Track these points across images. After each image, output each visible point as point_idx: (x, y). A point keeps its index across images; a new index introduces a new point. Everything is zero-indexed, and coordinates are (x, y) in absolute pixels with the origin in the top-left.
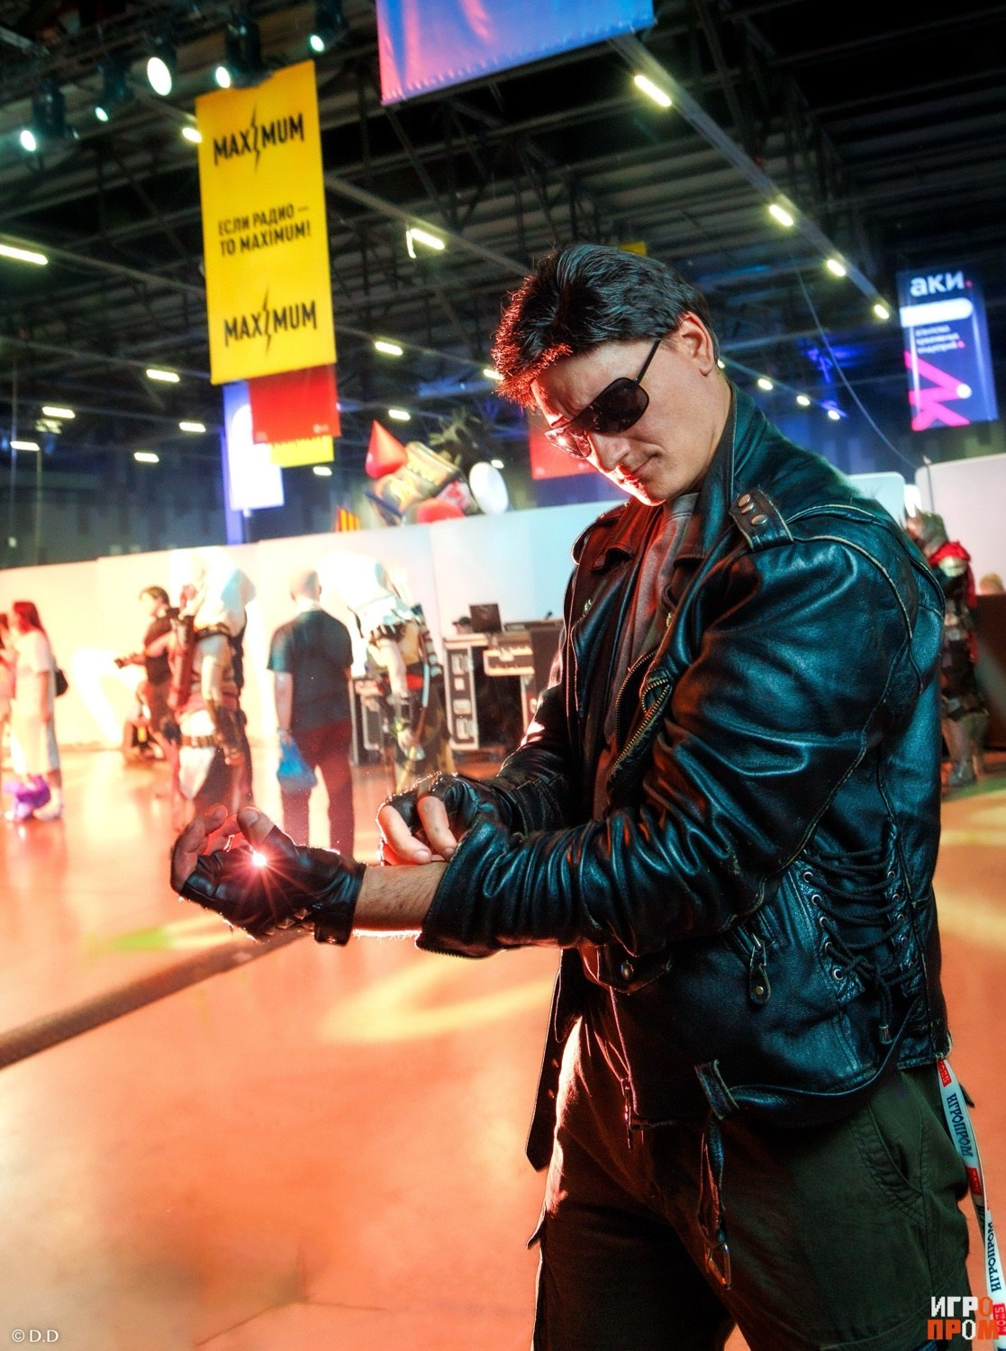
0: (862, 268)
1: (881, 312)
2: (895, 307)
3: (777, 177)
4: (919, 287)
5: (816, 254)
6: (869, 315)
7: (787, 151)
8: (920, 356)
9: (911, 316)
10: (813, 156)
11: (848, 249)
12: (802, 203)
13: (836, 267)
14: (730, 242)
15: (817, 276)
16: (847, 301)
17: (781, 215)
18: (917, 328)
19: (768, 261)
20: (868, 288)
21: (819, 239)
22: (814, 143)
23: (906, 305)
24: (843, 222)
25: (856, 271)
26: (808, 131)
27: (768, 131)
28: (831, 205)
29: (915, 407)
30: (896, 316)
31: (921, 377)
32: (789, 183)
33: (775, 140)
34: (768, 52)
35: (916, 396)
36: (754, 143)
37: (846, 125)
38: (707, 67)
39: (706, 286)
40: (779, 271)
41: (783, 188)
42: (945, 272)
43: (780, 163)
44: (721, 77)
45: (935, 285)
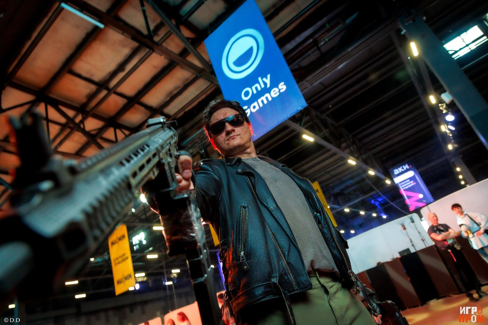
0: (379, 172)
1: (388, 182)
2: (392, 179)
3: (349, 154)
4: (396, 172)
5: (366, 171)
6: (385, 184)
7: (348, 147)
8: (405, 190)
9: (397, 180)
10: (355, 146)
11: (374, 168)
12: (357, 158)
13: (372, 173)
14: (340, 176)
15: (368, 177)
16: (377, 181)
17: (352, 162)
18: (400, 183)
19: (352, 178)
20: (382, 176)
21: (364, 166)
22: (354, 143)
23: (395, 177)
24: (369, 162)
25: (377, 172)
26: (351, 140)
27: (341, 142)
28: (364, 156)
29: (408, 204)
30: (393, 181)
31: (407, 196)
32: (352, 154)
33: (344, 145)
34: (334, 122)
35: (408, 201)
36: (339, 146)
37: (360, 136)
38: (321, 131)
39: (337, 190)
40: (358, 179)
41: (351, 156)
42: (402, 165)
43: (348, 150)
44: (325, 132)
45: (400, 170)
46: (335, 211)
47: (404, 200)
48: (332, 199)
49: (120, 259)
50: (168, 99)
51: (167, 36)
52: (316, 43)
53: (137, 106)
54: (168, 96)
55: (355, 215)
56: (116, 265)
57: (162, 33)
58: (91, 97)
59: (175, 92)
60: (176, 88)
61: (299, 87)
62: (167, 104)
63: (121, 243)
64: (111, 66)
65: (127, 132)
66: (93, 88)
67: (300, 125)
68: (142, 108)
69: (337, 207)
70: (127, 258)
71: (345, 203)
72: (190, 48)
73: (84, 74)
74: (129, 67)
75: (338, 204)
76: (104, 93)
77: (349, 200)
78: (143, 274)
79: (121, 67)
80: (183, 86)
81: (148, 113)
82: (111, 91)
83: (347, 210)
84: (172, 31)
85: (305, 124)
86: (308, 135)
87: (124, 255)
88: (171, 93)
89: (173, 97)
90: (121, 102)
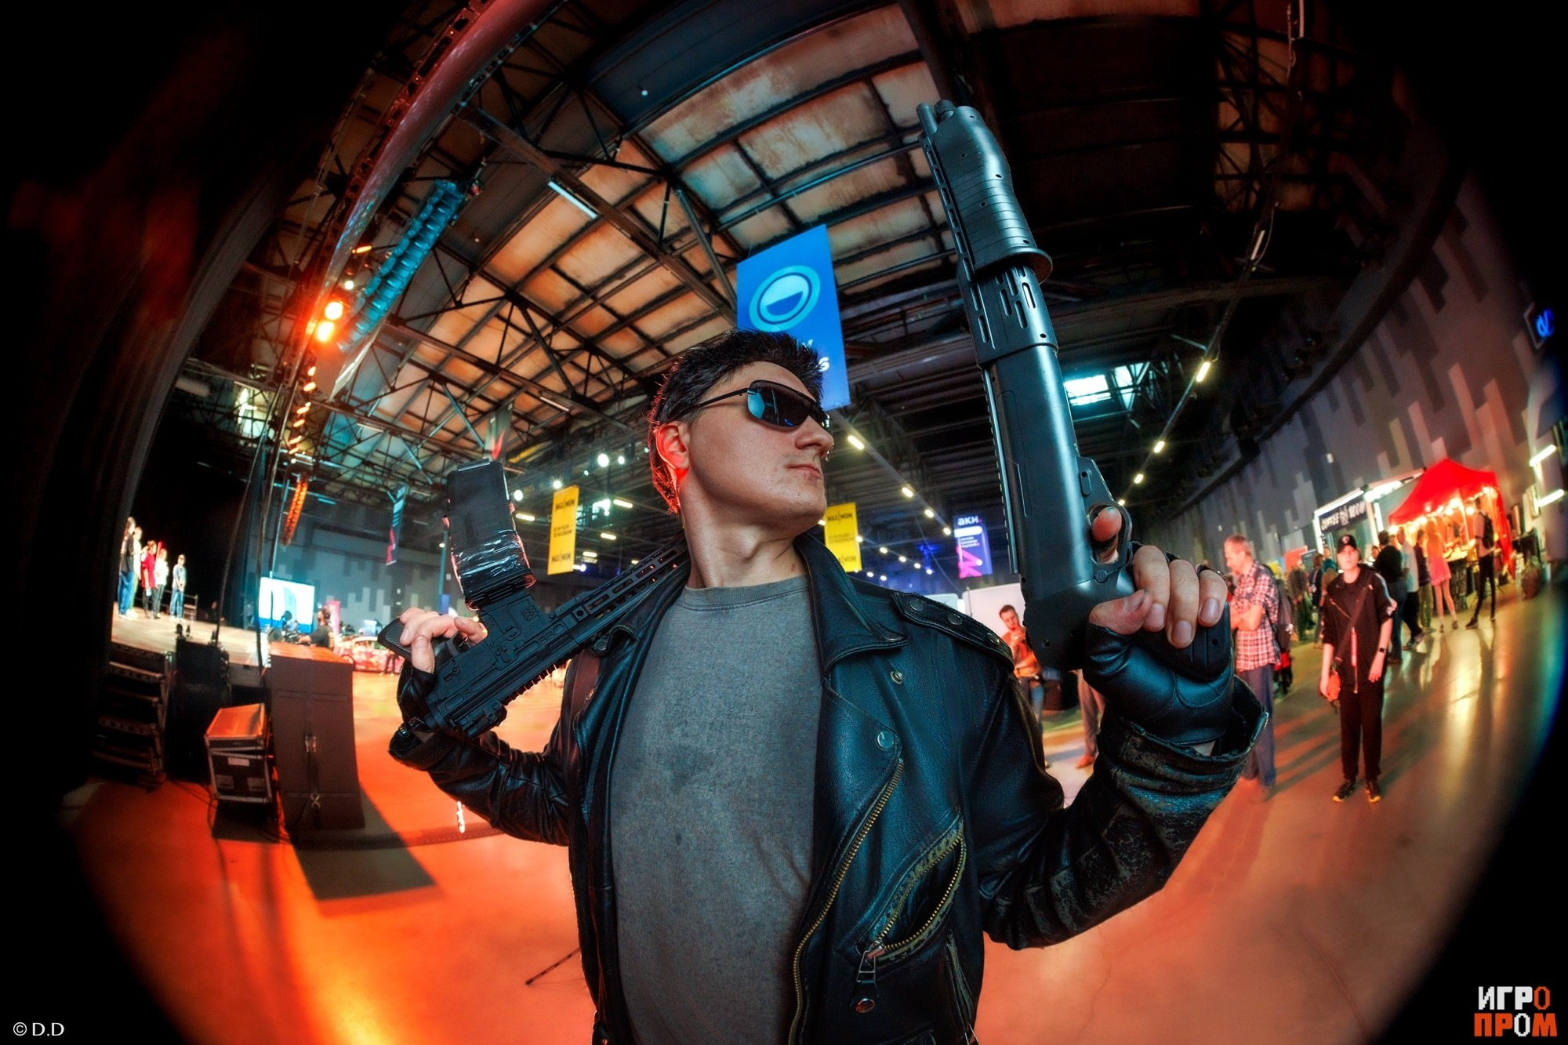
0: (940, 514)
1: (947, 531)
2: (953, 529)
3: (906, 479)
4: (962, 521)
5: (922, 508)
6: (941, 533)
7: (910, 469)
8: (963, 549)
9: (958, 533)
10: (919, 471)
11: (934, 507)
12: (916, 489)
13: (929, 513)
14: (890, 503)
15: (922, 517)
16: (933, 528)
17: (908, 492)
18: (961, 537)
19: (902, 511)
20: (942, 522)
21: (923, 502)
22: (920, 466)
23: (956, 528)
24: (931, 496)
25: (937, 515)
26: (918, 461)
27: (902, 461)
28: (927, 489)
29: (961, 568)
30: (953, 533)
31: (963, 558)
32: (911, 481)
33: (905, 465)
34: (902, 431)
35: (962, 564)
36: (897, 466)
37: (932, 459)
38: (878, 437)
39: (880, 520)
40: (908, 515)
41: (909, 483)
42: (970, 516)
43: (907, 474)
44: (884, 440)
45: (967, 521)
46: (867, 547)
47: (957, 560)
48: (870, 530)
49: (562, 530)
50: (674, 331)
51: (692, 245)
52: (903, 315)
53: (628, 330)
54: (674, 327)
55: (891, 558)
56: (555, 535)
57: (687, 239)
58: (571, 304)
59: (686, 324)
60: (688, 319)
61: (848, 373)
62: (670, 337)
63: (568, 509)
64: (607, 270)
65: (606, 364)
66: (577, 293)
67: (850, 422)
68: (635, 335)
69: (873, 542)
70: (570, 532)
71: (883, 542)
72: (718, 271)
73: (570, 274)
74: (629, 275)
75: (875, 539)
76: (590, 301)
77: (891, 539)
78: (594, 555)
79: (619, 273)
80: (699, 318)
81: (642, 342)
82: (599, 302)
83: (884, 550)
84: (699, 240)
85: (857, 422)
86: (856, 436)
87: (567, 526)
88: (679, 324)
89: (681, 330)
90: (610, 319)
